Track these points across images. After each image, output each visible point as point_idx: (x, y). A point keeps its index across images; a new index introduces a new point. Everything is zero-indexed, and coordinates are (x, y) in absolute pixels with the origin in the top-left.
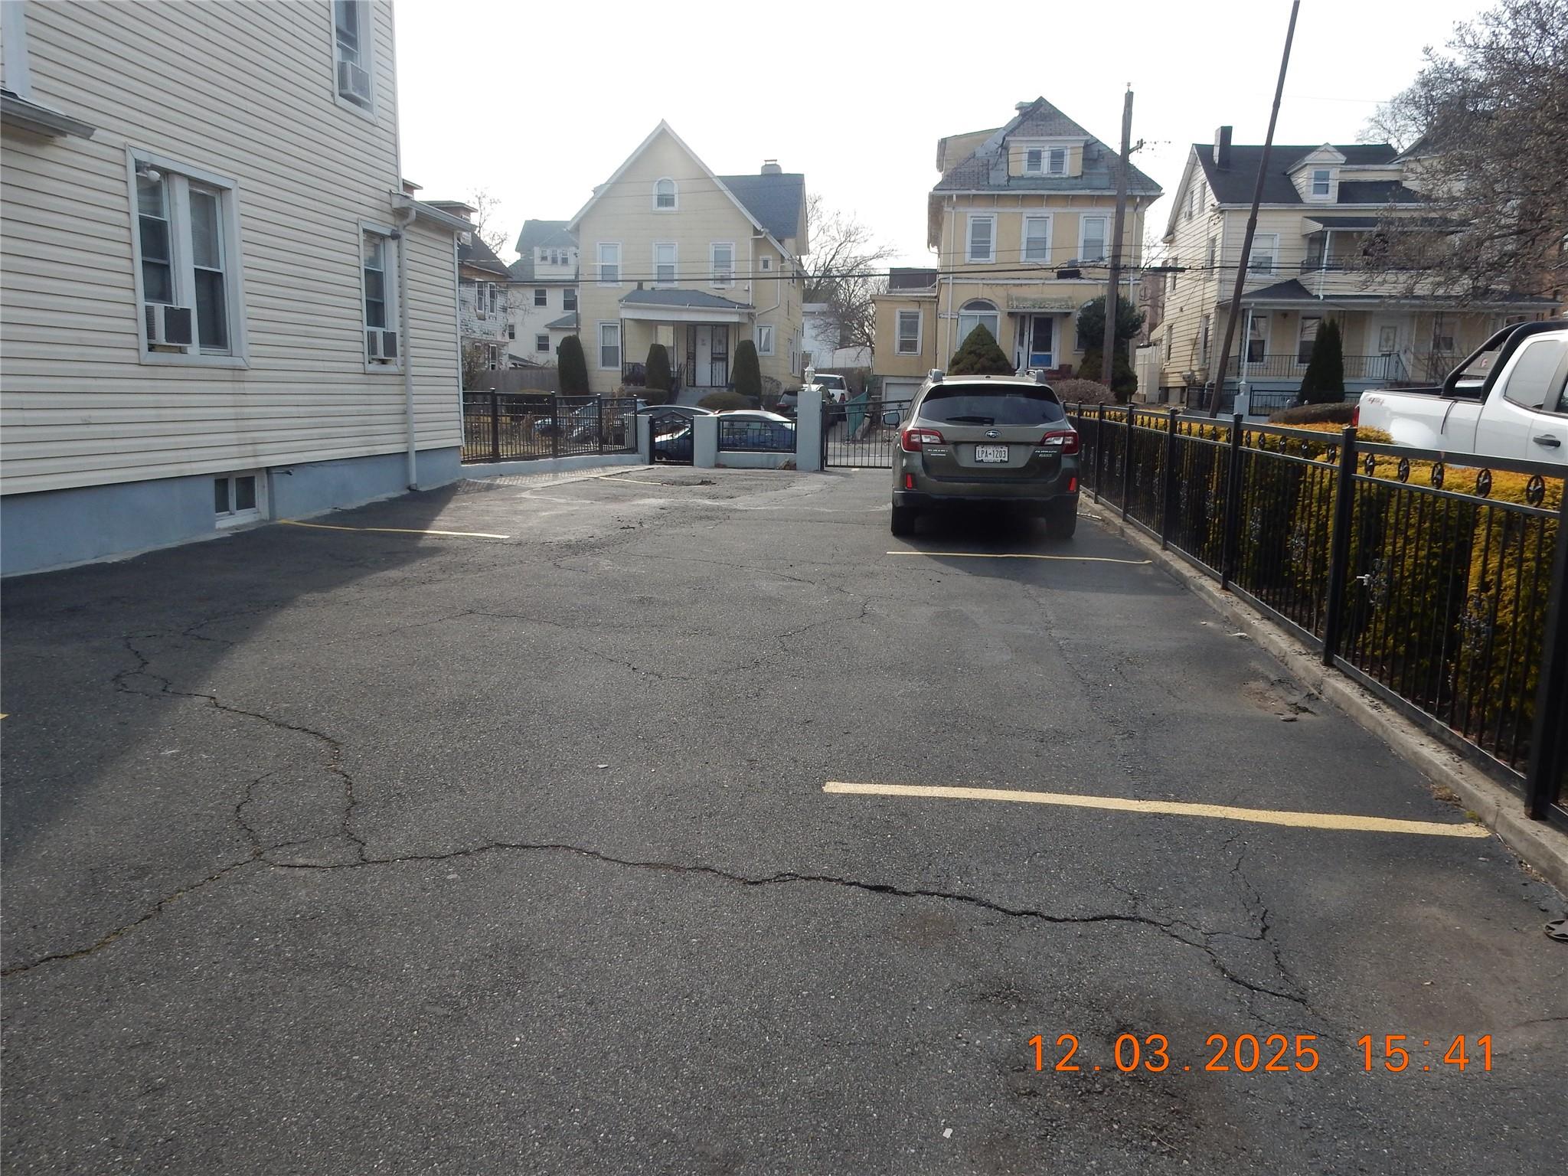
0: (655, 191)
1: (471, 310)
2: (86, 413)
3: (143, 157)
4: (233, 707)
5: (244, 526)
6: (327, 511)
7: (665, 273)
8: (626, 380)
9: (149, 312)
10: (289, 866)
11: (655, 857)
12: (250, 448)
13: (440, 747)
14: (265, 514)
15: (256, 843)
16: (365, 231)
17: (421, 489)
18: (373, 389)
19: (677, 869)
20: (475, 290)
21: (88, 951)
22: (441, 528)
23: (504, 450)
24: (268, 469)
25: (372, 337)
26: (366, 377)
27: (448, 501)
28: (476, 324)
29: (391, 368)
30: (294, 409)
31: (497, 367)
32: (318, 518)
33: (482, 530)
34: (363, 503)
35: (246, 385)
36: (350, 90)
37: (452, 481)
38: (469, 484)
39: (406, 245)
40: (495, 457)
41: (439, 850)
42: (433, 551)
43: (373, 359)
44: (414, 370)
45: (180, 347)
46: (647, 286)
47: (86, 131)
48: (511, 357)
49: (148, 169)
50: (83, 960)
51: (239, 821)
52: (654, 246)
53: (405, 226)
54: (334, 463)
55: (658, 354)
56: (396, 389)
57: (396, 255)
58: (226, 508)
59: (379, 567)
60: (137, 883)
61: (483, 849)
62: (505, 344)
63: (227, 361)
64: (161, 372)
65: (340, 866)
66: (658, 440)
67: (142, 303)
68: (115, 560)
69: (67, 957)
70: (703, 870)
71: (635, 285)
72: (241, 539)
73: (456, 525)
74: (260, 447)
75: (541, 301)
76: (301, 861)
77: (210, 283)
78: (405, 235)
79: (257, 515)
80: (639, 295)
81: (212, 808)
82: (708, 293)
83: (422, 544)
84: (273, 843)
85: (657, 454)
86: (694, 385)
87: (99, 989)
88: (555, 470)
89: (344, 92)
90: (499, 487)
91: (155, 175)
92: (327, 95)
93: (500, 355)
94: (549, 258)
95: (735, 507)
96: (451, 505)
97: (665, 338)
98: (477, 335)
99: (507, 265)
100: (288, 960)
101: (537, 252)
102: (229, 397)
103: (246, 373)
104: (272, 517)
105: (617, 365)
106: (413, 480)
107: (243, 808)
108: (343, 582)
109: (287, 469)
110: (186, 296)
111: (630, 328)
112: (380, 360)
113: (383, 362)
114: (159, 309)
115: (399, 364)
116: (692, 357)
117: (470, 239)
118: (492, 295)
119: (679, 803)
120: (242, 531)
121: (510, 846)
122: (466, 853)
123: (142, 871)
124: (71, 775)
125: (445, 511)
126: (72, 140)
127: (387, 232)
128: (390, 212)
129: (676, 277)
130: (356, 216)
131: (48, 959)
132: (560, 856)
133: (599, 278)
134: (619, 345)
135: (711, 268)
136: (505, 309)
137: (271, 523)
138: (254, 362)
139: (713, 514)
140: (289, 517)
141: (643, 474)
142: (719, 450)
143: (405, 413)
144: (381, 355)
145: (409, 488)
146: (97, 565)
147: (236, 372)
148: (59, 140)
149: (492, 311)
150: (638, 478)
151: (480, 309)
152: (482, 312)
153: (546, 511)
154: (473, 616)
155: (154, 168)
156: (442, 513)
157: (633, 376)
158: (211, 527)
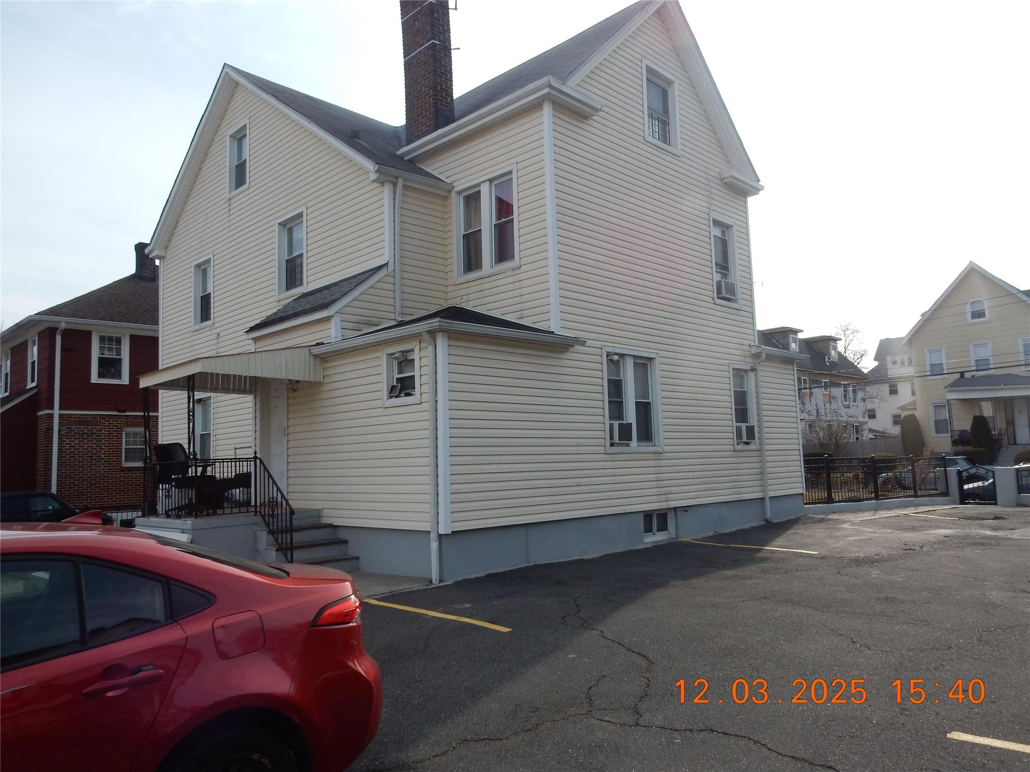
0: (969, 309)
1: (840, 402)
2: (579, 480)
3: (610, 350)
4: (610, 638)
5: (661, 541)
6: (711, 534)
7: (982, 364)
8: (955, 443)
9: (611, 426)
10: (601, 720)
11: (801, 754)
12: (664, 496)
13: (706, 672)
14: (673, 535)
15: (591, 706)
16: (733, 369)
17: (773, 521)
18: (741, 460)
19: (811, 764)
20: (842, 389)
21: (501, 740)
22: (777, 547)
23: (836, 496)
24: (675, 509)
25: (739, 430)
26: (735, 453)
27: (788, 529)
28: (843, 411)
29: (752, 447)
30: (690, 474)
31: (860, 439)
32: (704, 538)
33: (801, 548)
34: (734, 529)
35: (662, 461)
36: (724, 294)
37: (797, 516)
38: (809, 518)
39: (760, 373)
40: (830, 500)
41: (677, 727)
42: (765, 560)
43: (740, 442)
44: (767, 447)
45: (627, 443)
46: (967, 375)
47: (583, 343)
48: (871, 430)
49: (613, 355)
50: (498, 742)
51: (588, 694)
52: (971, 346)
53: (759, 363)
54: (714, 505)
55: (980, 423)
56: (757, 459)
57: (754, 380)
58: (651, 531)
59: (726, 567)
60: (532, 714)
61: (702, 730)
62: (866, 423)
63: (652, 449)
64: (616, 457)
65: (625, 724)
66: (966, 487)
67: (608, 422)
68: (589, 558)
69: (492, 740)
70: (828, 767)
71: (958, 376)
72: (657, 549)
73: (786, 544)
74: (670, 496)
75: (893, 391)
76: (607, 718)
77: (644, 409)
78: (759, 368)
79: (668, 535)
80: (962, 380)
81: (578, 686)
82: (1020, 374)
83: (760, 555)
84: (598, 708)
85: (965, 497)
86: (1015, 443)
87: (498, 756)
88: (876, 509)
89: (720, 296)
90: (829, 520)
91: (616, 358)
92: (710, 300)
93: (862, 430)
94: (899, 363)
95: (1011, 536)
96: (789, 532)
97: (987, 411)
98: (844, 419)
99: (866, 371)
100: (579, 763)
101: (889, 359)
102: (653, 469)
103: (662, 455)
104: (677, 537)
105: (948, 432)
106: (768, 516)
107: (592, 688)
108: (699, 575)
109: (686, 508)
110: (631, 416)
111: (955, 407)
112: (745, 442)
113: (747, 443)
114: (616, 424)
115: (757, 443)
116: (1011, 423)
117: (837, 358)
118: (854, 391)
119: (835, 727)
120: (658, 544)
121: (717, 732)
122: (691, 730)
123: (537, 709)
124: (526, 661)
125: (784, 535)
126: (578, 348)
127: (749, 368)
128: (751, 356)
129: (992, 366)
130: (728, 361)
131: (486, 739)
132: (742, 743)
133: (928, 373)
134: (948, 418)
135: (1021, 357)
136: (864, 400)
137: (676, 540)
138: (667, 448)
139: (986, 541)
140: (687, 537)
141: (946, 512)
142: (1019, 493)
143: (762, 473)
144: (745, 439)
145: (766, 520)
146: (580, 560)
147: (657, 455)
148: (571, 349)
149: (855, 401)
150: (941, 515)
151: (846, 401)
152: (848, 403)
153: (852, 536)
154: (765, 600)
155: (616, 354)
156: (781, 537)
157: (960, 440)
158: (642, 542)
